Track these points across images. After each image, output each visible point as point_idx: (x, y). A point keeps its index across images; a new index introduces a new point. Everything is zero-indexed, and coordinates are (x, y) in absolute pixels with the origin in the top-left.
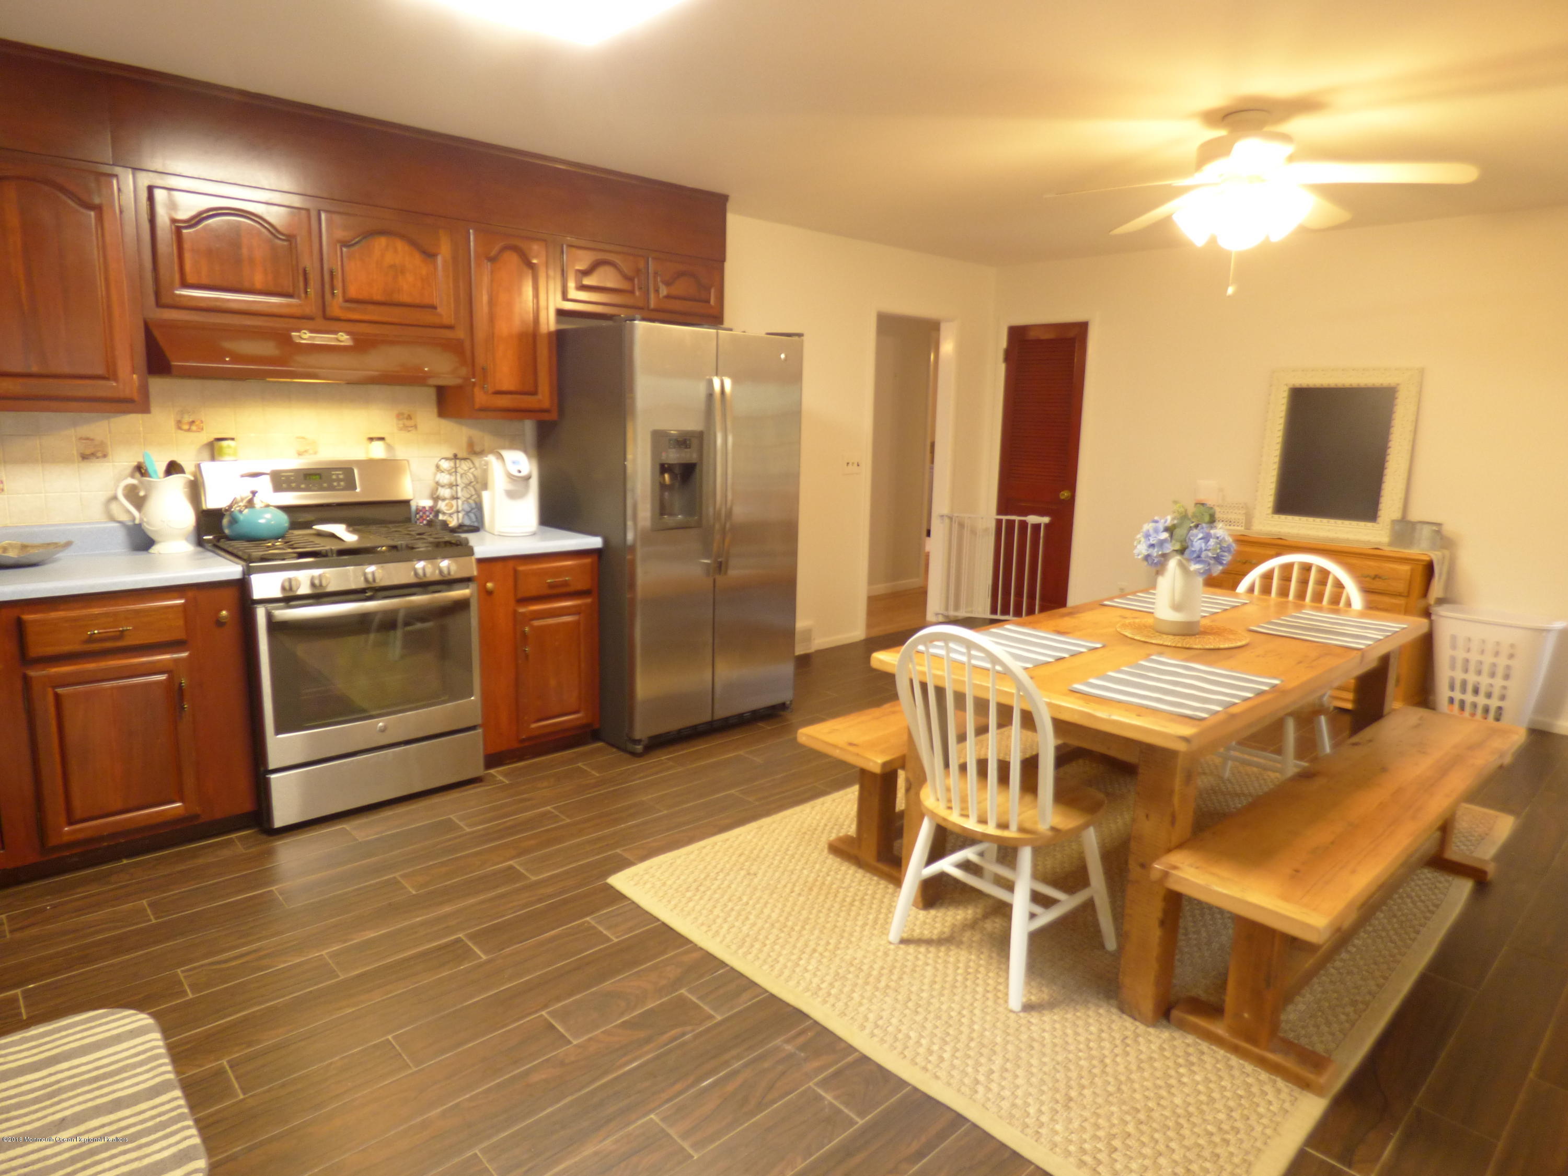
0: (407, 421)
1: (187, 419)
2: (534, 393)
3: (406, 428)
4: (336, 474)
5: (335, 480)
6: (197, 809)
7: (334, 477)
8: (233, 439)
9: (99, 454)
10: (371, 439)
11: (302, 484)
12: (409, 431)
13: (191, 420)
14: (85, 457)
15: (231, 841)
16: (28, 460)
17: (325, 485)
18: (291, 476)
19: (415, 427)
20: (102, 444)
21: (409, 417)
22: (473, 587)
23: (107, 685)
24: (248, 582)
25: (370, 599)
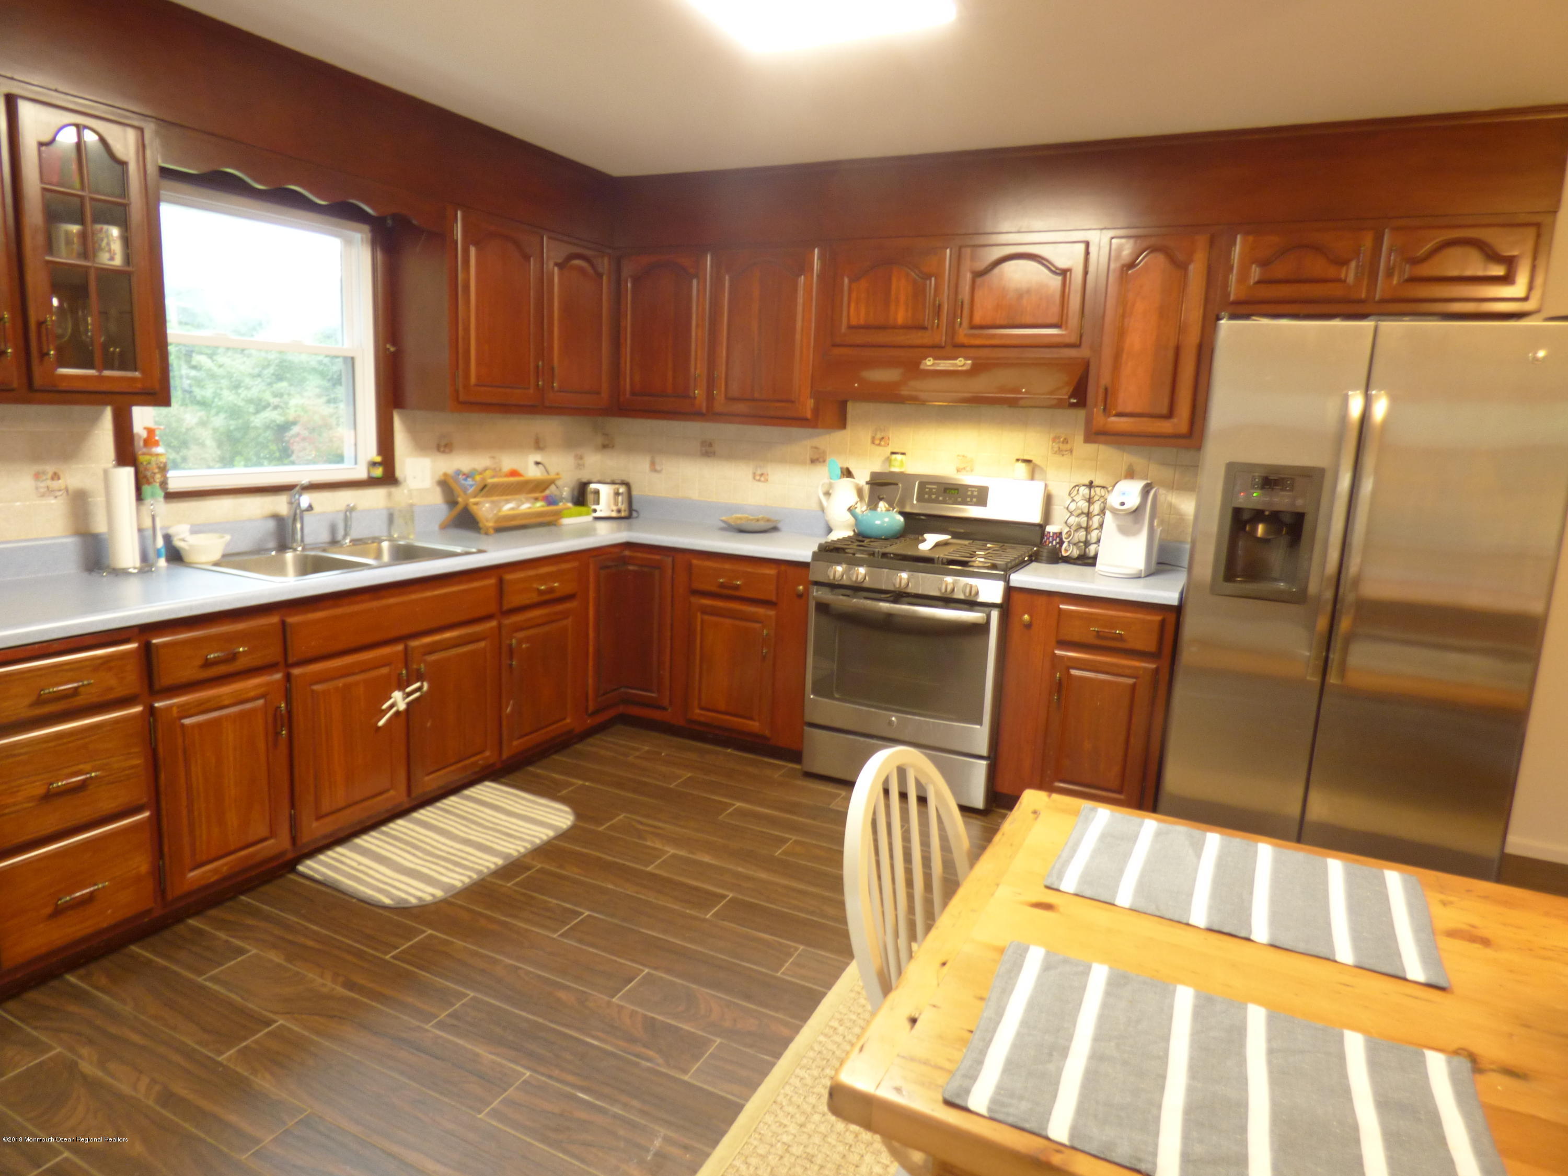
0: (1062, 447)
1: (879, 436)
2: (1170, 415)
3: (1060, 452)
4: (971, 491)
5: (969, 496)
6: (767, 733)
7: (969, 493)
8: (903, 454)
9: (821, 460)
10: (1018, 460)
11: (941, 496)
12: (1063, 455)
13: (881, 437)
14: (813, 461)
15: (779, 767)
16: (783, 461)
17: (959, 500)
18: (934, 488)
19: (1071, 451)
20: (824, 453)
21: (1066, 441)
22: (995, 615)
23: (728, 621)
24: (811, 566)
25: (895, 601)
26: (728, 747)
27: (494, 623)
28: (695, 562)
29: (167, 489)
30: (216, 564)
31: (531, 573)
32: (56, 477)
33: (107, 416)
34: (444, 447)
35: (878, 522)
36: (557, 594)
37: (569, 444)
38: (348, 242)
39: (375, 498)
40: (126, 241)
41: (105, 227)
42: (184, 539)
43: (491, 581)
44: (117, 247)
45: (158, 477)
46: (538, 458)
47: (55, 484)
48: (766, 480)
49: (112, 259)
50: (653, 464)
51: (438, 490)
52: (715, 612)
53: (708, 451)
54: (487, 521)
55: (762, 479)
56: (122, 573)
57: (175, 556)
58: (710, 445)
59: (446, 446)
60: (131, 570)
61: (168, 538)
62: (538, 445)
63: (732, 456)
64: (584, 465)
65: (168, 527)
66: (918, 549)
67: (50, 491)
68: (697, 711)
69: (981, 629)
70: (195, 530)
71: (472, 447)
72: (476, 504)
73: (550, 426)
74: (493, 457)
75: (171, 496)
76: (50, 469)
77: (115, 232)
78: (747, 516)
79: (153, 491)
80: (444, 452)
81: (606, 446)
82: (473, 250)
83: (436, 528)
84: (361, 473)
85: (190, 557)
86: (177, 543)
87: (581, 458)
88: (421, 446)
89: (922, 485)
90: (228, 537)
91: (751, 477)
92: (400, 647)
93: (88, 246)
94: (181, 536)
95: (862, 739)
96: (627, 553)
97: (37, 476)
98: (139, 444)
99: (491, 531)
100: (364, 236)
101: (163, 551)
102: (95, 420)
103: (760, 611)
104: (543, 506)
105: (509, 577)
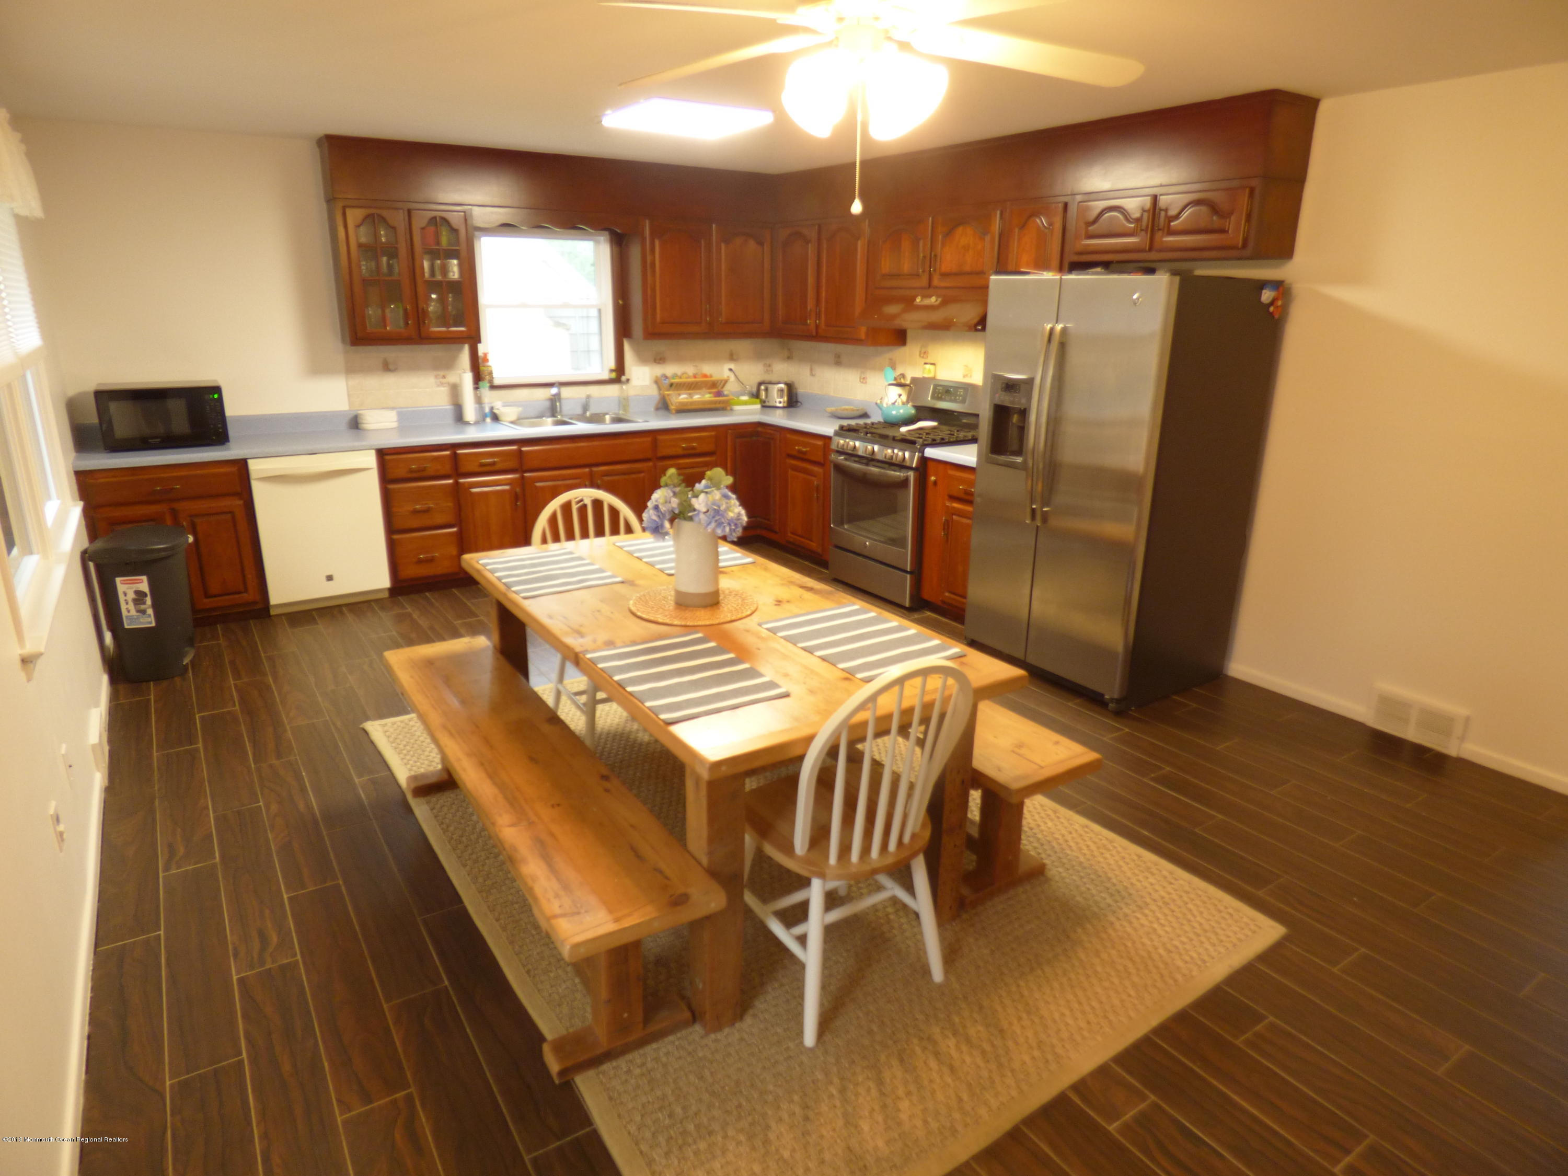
4: (960, 391)
5: (958, 396)
6: (820, 551)
7: (958, 393)
11: (944, 395)
13: (924, 352)
16: (874, 368)
17: (953, 398)
20: (895, 363)
22: (911, 474)
23: (801, 475)
24: (833, 439)
25: (867, 464)
26: (807, 560)
27: (651, 464)
28: (789, 436)
29: (493, 383)
30: (512, 422)
31: (677, 436)
32: (444, 377)
33: (466, 348)
34: (659, 359)
35: (894, 412)
36: (698, 451)
37: (758, 356)
38: (597, 242)
39: (612, 391)
40: (460, 265)
41: (448, 260)
42: (500, 409)
43: (648, 439)
44: (456, 269)
45: (487, 377)
46: (732, 366)
47: (444, 381)
48: (866, 383)
49: (454, 275)
50: (811, 370)
51: (655, 387)
52: (796, 469)
53: (838, 362)
54: (672, 405)
55: (864, 381)
56: (468, 423)
57: (496, 418)
58: (839, 357)
59: (661, 359)
60: (471, 422)
61: (492, 408)
62: (732, 357)
63: (850, 365)
64: (772, 371)
65: (491, 403)
66: (899, 430)
67: (442, 384)
68: (790, 535)
69: (904, 483)
70: (506, 405)
71: (680, 359)
72: (668, 395)
73: (742, 346)
74: (696, 366)
75: (493, 387)
76: (441, 373)
77: (455, 262)
78: (852, 407)
79: (485, 385)
80: (659, 363)
81: (789, 358)
82: (657, 243)
83: (652, 409)
84: (606, 376)
85: (501, 418)
86: (495, 411)
87: (770, 366)
88: (643, 359)
89: (935, 386)
90: (520, 409)
91: (859, 380)
92: (587, 470)
93: (445, 270)
94: (497, 407)
95: (855, 556)
96: (760, 429)
97: (436, 377)
98: (480, 361)
99: (674, 412)
100: (605, 238)
101: (489, 414)
102: (460, 350)
103: (816, 469)
104: (710, 397)
105: (661, 437)
